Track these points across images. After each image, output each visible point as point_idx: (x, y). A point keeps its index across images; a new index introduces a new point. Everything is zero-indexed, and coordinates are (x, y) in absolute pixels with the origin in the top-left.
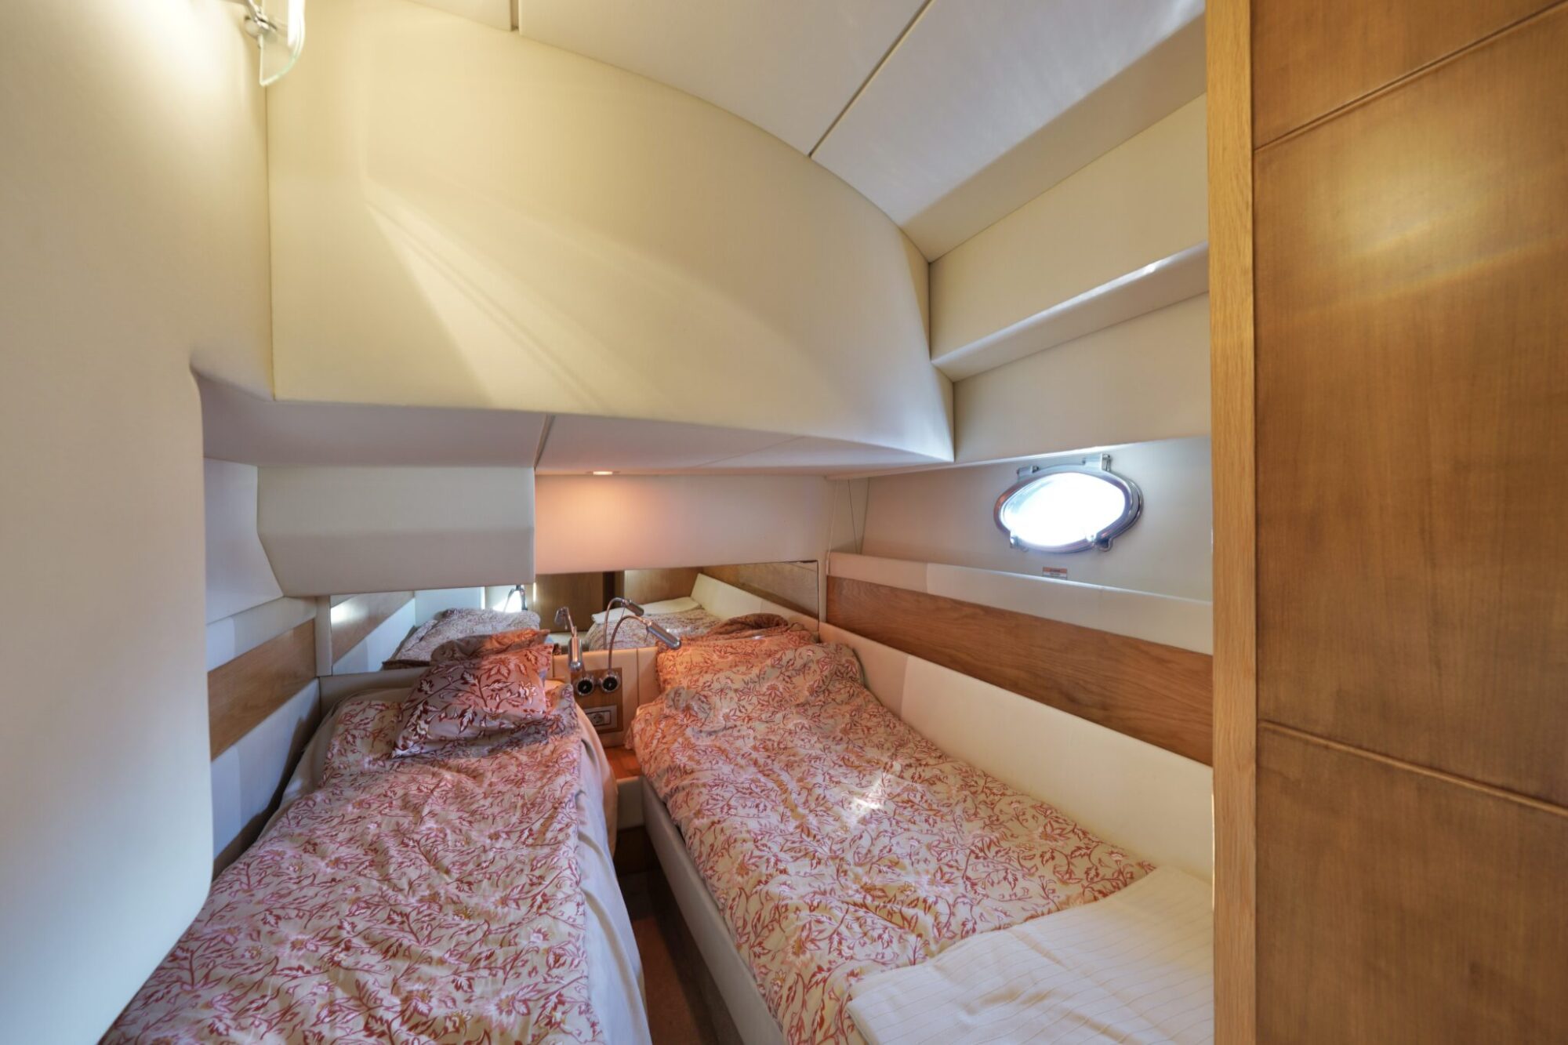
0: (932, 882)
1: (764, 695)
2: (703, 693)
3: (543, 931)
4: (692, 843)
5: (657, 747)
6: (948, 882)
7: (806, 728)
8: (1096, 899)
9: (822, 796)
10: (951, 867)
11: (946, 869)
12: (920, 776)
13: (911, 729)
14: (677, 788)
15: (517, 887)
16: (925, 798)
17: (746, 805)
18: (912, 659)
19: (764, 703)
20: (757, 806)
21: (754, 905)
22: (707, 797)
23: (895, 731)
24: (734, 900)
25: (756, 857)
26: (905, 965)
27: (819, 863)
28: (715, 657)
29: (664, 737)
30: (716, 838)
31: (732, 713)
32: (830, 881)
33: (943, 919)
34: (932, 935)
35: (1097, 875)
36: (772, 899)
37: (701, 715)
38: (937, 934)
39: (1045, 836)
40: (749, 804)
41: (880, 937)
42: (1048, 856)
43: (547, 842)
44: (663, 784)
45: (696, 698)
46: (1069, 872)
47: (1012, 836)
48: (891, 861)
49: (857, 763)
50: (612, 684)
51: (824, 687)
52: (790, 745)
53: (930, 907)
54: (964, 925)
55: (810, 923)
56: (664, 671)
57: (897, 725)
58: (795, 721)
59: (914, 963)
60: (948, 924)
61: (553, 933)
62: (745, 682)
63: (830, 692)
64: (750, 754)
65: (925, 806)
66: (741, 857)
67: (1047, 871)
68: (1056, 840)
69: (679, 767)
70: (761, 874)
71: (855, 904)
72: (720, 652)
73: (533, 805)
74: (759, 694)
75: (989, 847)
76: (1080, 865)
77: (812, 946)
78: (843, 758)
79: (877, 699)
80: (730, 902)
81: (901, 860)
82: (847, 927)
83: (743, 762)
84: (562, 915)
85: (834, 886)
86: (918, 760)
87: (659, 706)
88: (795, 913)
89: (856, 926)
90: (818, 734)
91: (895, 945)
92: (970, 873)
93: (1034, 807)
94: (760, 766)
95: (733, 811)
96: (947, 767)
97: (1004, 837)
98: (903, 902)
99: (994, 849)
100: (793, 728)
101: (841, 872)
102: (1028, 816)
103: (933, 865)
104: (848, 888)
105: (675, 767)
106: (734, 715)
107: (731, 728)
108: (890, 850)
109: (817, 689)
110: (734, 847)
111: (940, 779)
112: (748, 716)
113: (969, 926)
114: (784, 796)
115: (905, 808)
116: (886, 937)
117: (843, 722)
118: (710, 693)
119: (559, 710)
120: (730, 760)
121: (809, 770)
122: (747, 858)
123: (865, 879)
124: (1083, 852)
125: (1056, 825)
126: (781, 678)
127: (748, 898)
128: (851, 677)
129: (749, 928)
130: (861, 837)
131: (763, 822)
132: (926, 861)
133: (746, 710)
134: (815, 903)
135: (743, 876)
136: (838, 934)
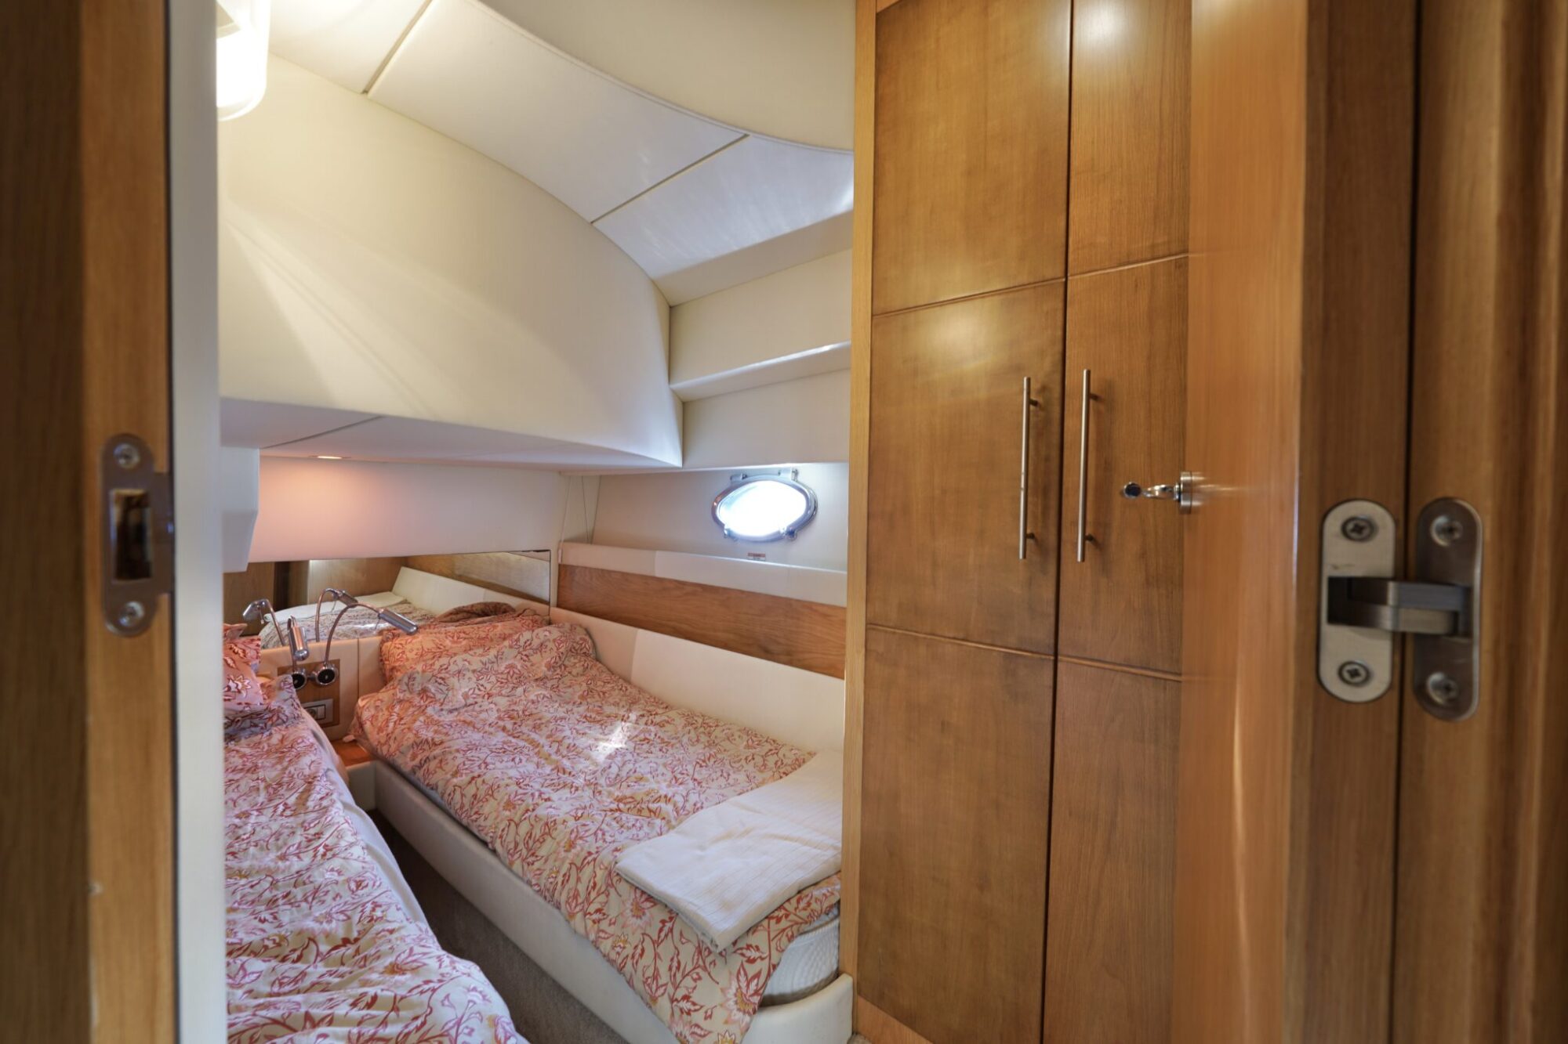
0: (669, 786)
1: (502, 673)
2: (439, 676)
3: (336, 869)
4: (452, 799)
5: (395, 728)
6: (681, 784)
7: (548, 697)
8: (781, 777)
9: (572, 745)
10: (683, 774)
11: (679, 776)
12: (652, 722)
13: (641, 690)
14: (428, 758)
15: (293, 845)
16: (658, 735)
17: (503, 761)
18: (641, 632)
19: (503, 681)
20: (513, 760)
21: (524, 828)
22: (464, 759)
23: (628, 693)
24: (503, 830)
25: (521, 794)
26: (655, 836)
27: (577, 789)
28: (448, 643)
29: (402, 719)
30: (478, 789)
31: (471, 692)
32: (588, 799)
33: (680, 805)
34: (673, 816)
35: (782, 764)
36: (541, 820)
37: (439, 696)
38: (676, 815)
39: (748, 747)
40: (505, 759)
41: (633, 825)
42: (750, 758)
43: (310, 809)
44: (408, 759)
45: (433, 680)
46: (765, 765)
47: (725, 750)
48: (636, 778)
49: (598, 718)
50: (329, 676)
51: (560, 663)
52: (535, 711)
53: (669, 800)
54: (695, 805)
55: (577, 827)
56: (392, 659)
57: (629, 687)
58: (535, 692)
59: (661, 834)
60: (684, 808)
61: (347, 869)
62: (483, 663)
63: (566, 667)
64: (497, 723)
65: (659, 741)
66: (506, 797)
67: (750, 767)
68: (755, 748)
69: (427, 740)
70: (528, 805)
71: (611, 810)
72: (453, 637)
73: (280, 784)
74: (497, 673)
75: (709, 759)
76: (771, 760)
77: (581, 842)
78: (585, 717)
79: (609, 670)
80: (500, 833)
81: (645, 776)
82: (607, 825)
83: (492, 730)
84: (352, 855)
85: (593, 802)
86: (649, 711)
87: (392, 692)
88: (563, 824)
89: (614, 823)
90: (559, 701)
91: (646, 829)
92: (696, 776)
93: (740, 730)
94: (509, 731)
95: (491, 766)
96: (672, 714)
97: (719, 751)
98: (649, 801)
99: (712, 760)
100: (535, 698)
101: (597, 792)
102: (736, 737)
103: (669, 775)
104: (603, 802)
105: (421, 742)
106: (473, 694)
107: (472, 704)
108: (635, 771)
109: (555, 665)
110: (499, 791)
111: (668, 722)
112: (488, 694)
113: (699, 805)
114: (536, 750)
115: (642, 745)
116: (638, 825)
117: (580, 690)
118: (447, 675)
119: (279, 702)
120: (478, 729)
121: (557, 728)
122: (513, 796)
123: (617, 793)
124: (773, 752)
125: (754, 739)
126: (519, 657)
127: (517, 825)
128: (585, 653)
129: (521, 846)
130: (610, 767)
131: (521, 770)
132: (663, 774)
133: (485, 688)
134: (579, 815)
135: (510, 811)
136: (601, 830)
